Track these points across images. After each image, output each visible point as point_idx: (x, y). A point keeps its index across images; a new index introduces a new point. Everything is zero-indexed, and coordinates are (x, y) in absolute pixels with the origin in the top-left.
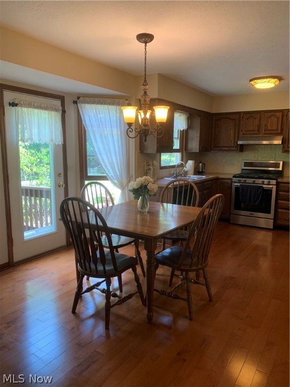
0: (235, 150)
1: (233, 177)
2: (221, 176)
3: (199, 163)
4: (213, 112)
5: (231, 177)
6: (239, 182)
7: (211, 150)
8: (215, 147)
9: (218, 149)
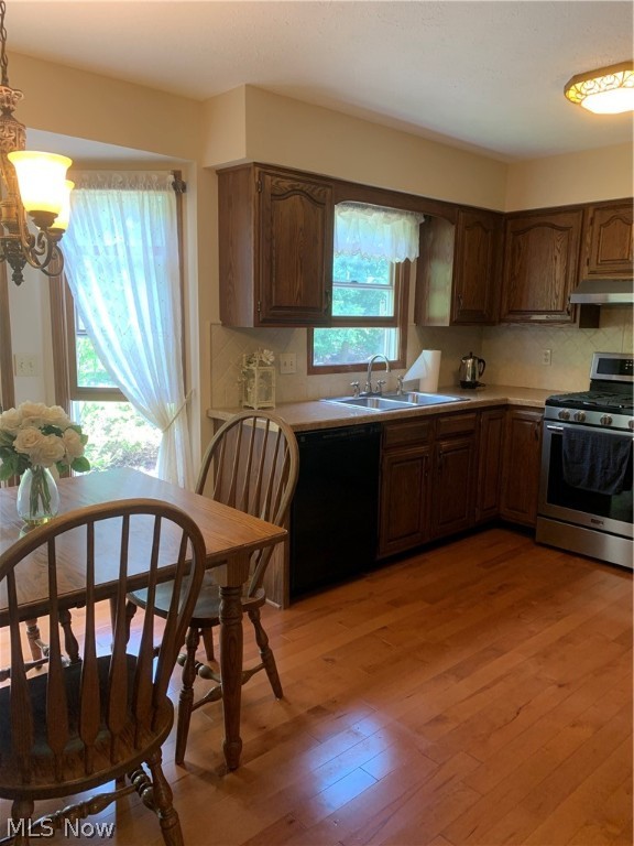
0: (566, 322)
1: (549, 403)
2: (515, 400)
3: (466, 358)
4: (507, 210)
5: (541, 402)
6: (565, 418)
7: (501, 321)
8: (511, 312)
9: (518, 317)
